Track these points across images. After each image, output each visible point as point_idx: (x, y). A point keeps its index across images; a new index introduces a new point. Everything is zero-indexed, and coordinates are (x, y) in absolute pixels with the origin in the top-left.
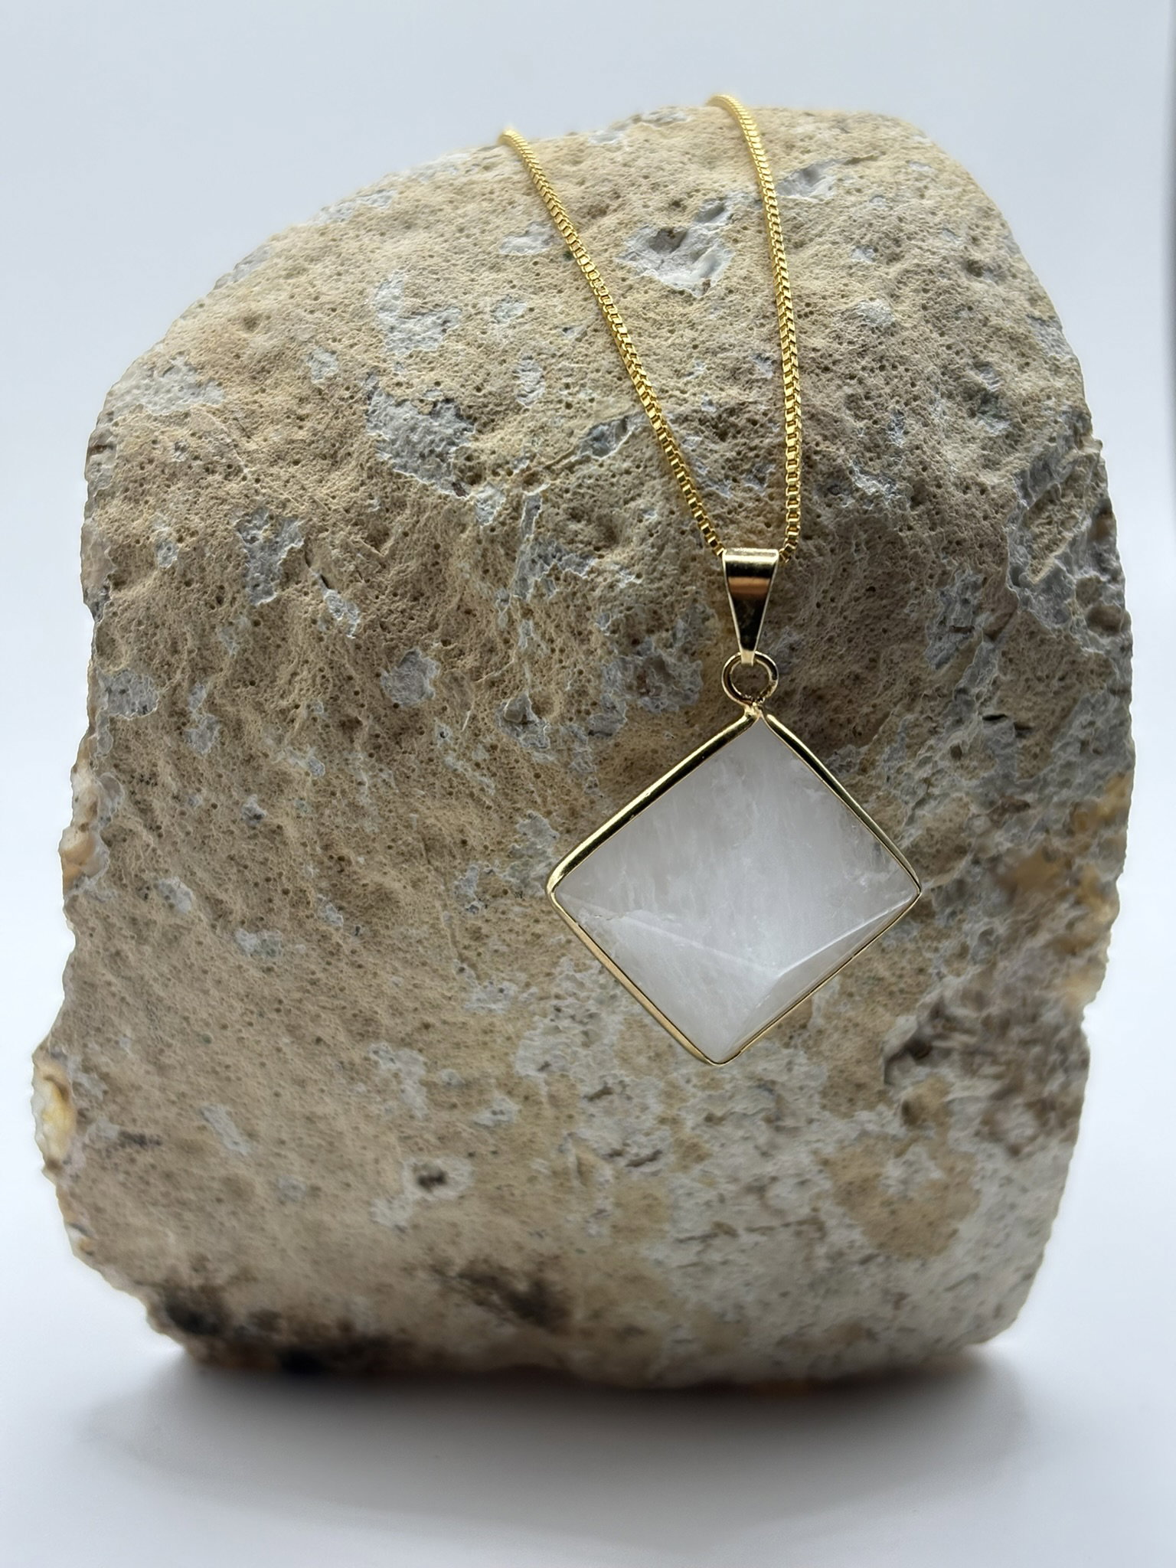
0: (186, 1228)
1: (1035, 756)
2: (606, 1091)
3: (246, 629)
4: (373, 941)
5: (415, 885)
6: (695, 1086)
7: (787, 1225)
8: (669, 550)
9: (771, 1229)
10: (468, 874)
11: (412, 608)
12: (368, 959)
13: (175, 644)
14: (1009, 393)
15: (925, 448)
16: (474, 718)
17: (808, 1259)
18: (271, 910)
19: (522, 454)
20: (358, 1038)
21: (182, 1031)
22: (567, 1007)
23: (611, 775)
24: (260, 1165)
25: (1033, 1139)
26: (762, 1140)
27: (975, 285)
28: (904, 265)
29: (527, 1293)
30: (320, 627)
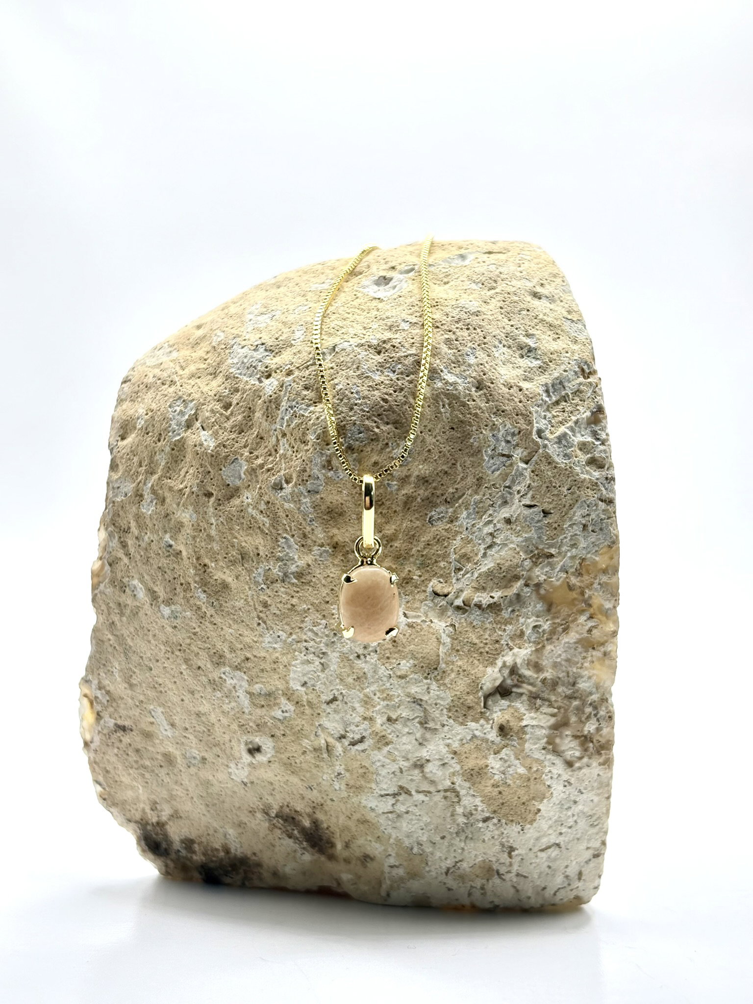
0: (147, 783)
1: (555, 529)
2: (335, 699)
3: (168, 452)
4: (220, 609)
5: (237, 578)
6: (379, 698)
7: (439, 791)
8: (345, 401)
9: (429, 792)
10: (259, 570)
11: (238, 437)
12: (218, 620)
13: (141, 463)
14: (542, 348)
15: (486, 365)
16: (260, 488)
18: (176, 594)
19: (287, 363)
20: (216, 665)
21: (139, 664)
22: (311, 647)
23: (320, 515)
24: (177, 743)
25: (580, 758)
26: (418, 735)
27: (536, 303)
28: (497, 290)
29: (310, 829)
30: (198, 448)
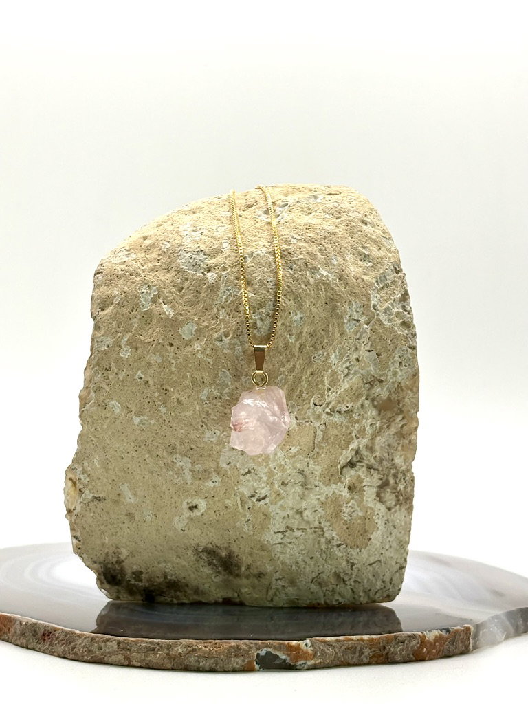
1: (384, 364)
2: (249, 472)
3: (140, 318)
4: (175, 418)
5: (188, 397)
6: (277, 471)
7: (311, 528)
9: (305, 529)
10: (205, 392)
11: (189, 309)
12: (173, 424)
13: (118, 325)
14: (372, 255)
15: (344, 266)
16: (207, 340)
17: (318, 543)
18: (144, 409)
19: (222, 263)
20: (170, 454)
21: (114, 456)
24: (137, 506)
25: (396, 505)
26: (301, 493)
27: (364, 226)
28: (341, 219)
29: (226, 558)
30: (162, 316)
